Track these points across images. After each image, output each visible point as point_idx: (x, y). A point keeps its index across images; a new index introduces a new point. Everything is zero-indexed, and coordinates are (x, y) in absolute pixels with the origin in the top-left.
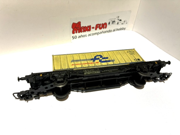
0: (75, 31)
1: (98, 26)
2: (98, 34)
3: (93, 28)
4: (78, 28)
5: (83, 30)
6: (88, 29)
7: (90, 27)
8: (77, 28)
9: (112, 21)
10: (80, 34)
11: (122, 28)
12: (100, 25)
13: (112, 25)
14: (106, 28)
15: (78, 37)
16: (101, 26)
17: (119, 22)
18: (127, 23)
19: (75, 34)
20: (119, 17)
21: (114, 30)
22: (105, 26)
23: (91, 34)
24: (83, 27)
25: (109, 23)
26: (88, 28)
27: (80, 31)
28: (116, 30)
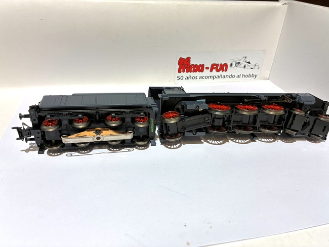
0: (182, 70)
2: (213, 77)
3: (207, 68)
4: (187, 66)
5: (192, 69)
6: (200, 68)
7: (203, 66)
8: (185, 65)
9: (235, 62)
11: (251, 74)
12: (217, 65)
13: (236, 67)
14: (226, 70)
15: (185, 77)
16: (219, 68)
17: (247, 64)
18: (258, 68)
20: (246, 58)
21: (239, 76)
22: (225, 67)
23: (203, 76)
24: (193, 65)
25: (231, 65)
27: (189, 71)
28: (241, 76)
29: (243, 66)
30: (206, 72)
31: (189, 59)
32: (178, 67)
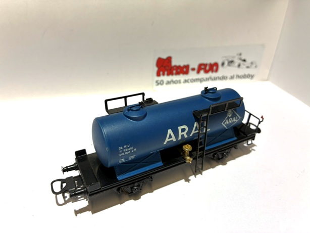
0: (161, 73)
1: (203, 67)
2: (201, 80)
3: (193, 69)
4: (167, 68)
5: (174, 72)
6: (183, 70)
7: (187, 67)
8: (165, 67)
9: (227, 60)
10: (170, 78)
11: (247, 74)
12: (205, 65)
13: (228, 68)
14: (217, 71)
15: (165, 82)
16: (208, 68)
17: (242, 63)
18: (256, 67)
19: (162, 78)
20: (240, 54)
21: (232, 78)
23: (189, 80)
24: (175, 66)
25: (223, 64)
26: (185, 70)
27: (170, 73)
28: (235, 77)
29: (236, 64)
30: (192, 75)
31: (169, 59)
32: (156, 69)
